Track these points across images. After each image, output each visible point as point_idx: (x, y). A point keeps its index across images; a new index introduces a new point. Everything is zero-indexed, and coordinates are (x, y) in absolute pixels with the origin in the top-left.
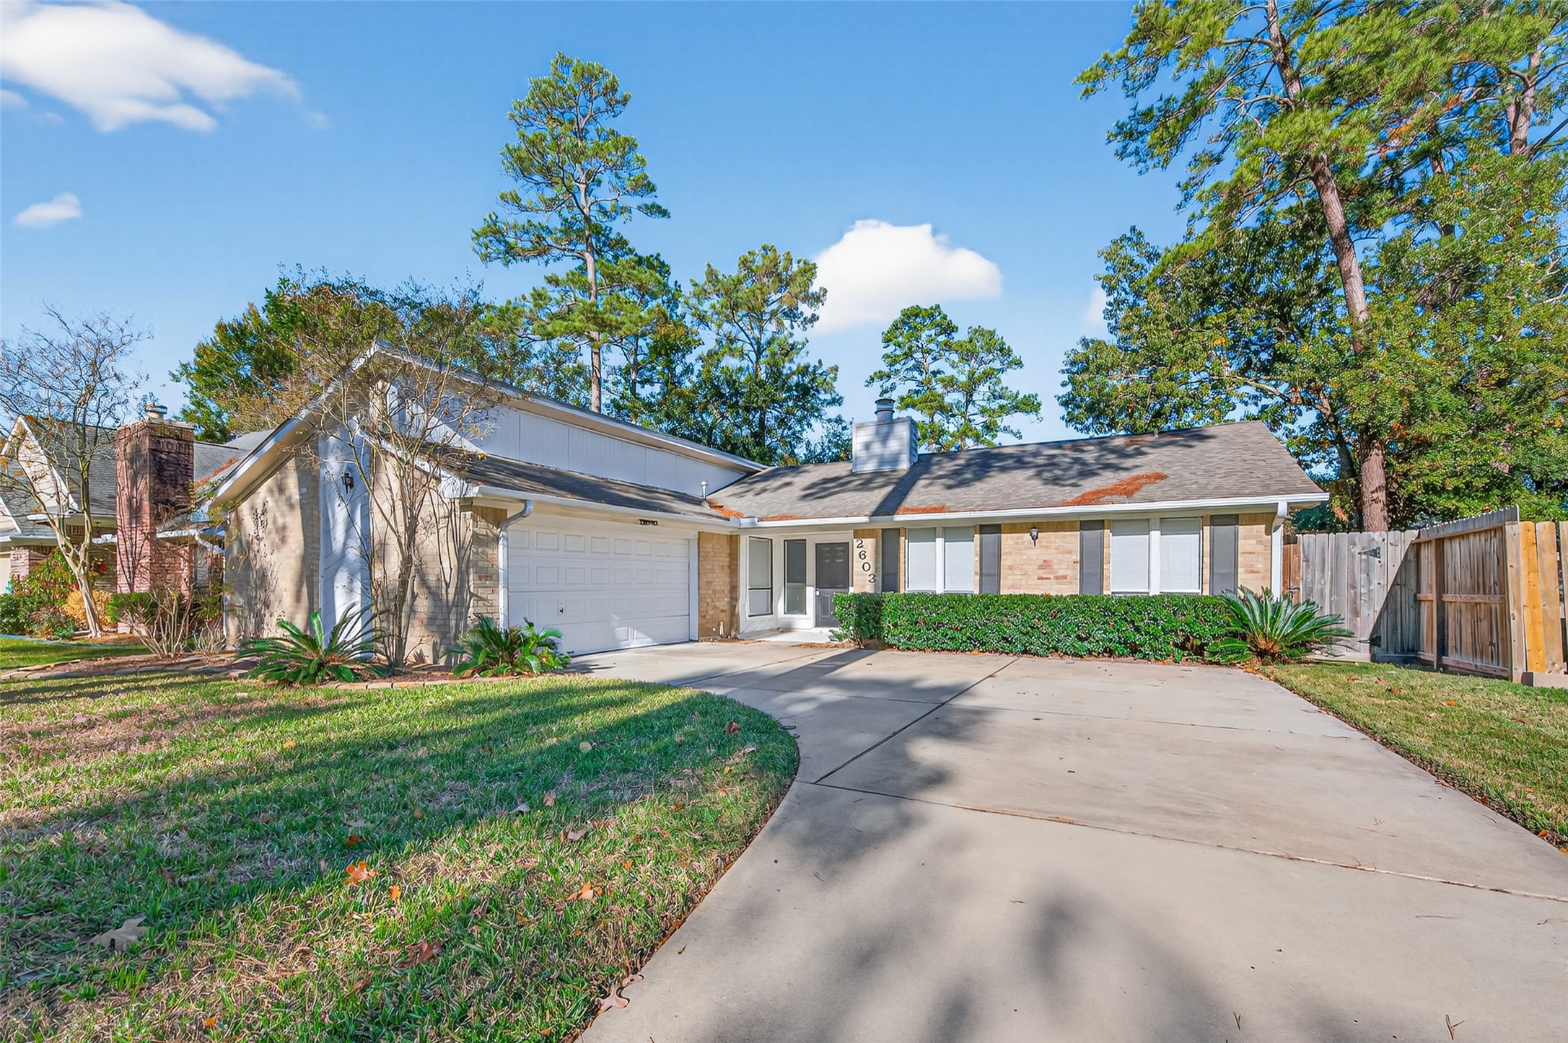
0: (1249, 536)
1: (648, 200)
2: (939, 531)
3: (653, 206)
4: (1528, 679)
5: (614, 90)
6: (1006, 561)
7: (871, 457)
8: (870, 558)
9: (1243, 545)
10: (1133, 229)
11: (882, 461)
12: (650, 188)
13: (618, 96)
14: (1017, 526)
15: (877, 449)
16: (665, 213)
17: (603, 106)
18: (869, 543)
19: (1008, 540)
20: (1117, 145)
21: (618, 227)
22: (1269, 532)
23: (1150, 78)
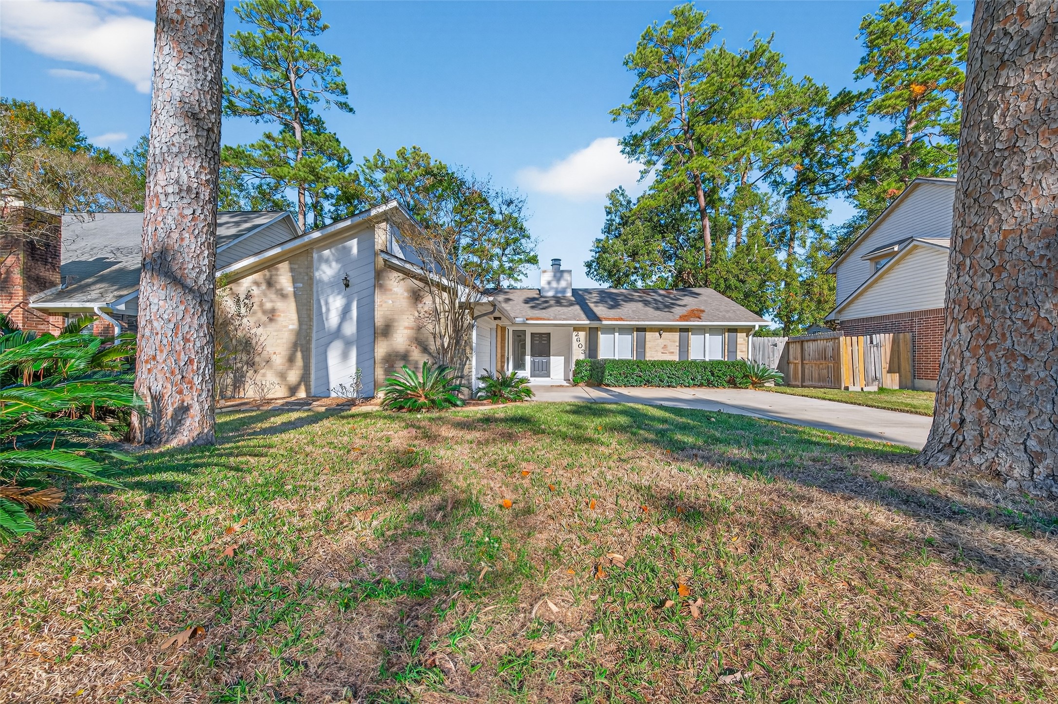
0: (741, 337)
1: (342, 99)
2: (617, 329)
3: (345, 104)
4: (847, 388)
5: (317, 19)
6: (648, 345)
7: (551, 288)
8: (583, 341)
9: (740, 341)
10: (620, 187)
11: (557, 291)
12: (344, 92)
13: (320, 24)
14: (653, 329)
15: (554, 284)
16: (351, 110)
17: (307, 26)
18: (582, 335)
19: (649, 335)
20: (621, 147)
21: (317, 110)
22: (747, 336)
23: (637, 121)
